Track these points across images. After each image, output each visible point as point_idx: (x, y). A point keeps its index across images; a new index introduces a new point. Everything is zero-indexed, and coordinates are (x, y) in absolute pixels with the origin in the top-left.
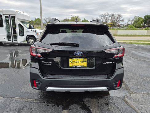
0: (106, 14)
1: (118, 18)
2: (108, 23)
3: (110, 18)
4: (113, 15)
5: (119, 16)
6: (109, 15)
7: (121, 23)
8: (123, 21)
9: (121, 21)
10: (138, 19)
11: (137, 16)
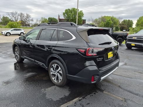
0: (14, 12)
1: (27, 18)
2: (18, 21)
3: (19, 17)
4: (22, 14)
5: (28, 16)
6: (18, 14)
7: (31, 22)
8: (32, 20)
9: (30, 21)
10: (44, 20)
11: (43, 17)
